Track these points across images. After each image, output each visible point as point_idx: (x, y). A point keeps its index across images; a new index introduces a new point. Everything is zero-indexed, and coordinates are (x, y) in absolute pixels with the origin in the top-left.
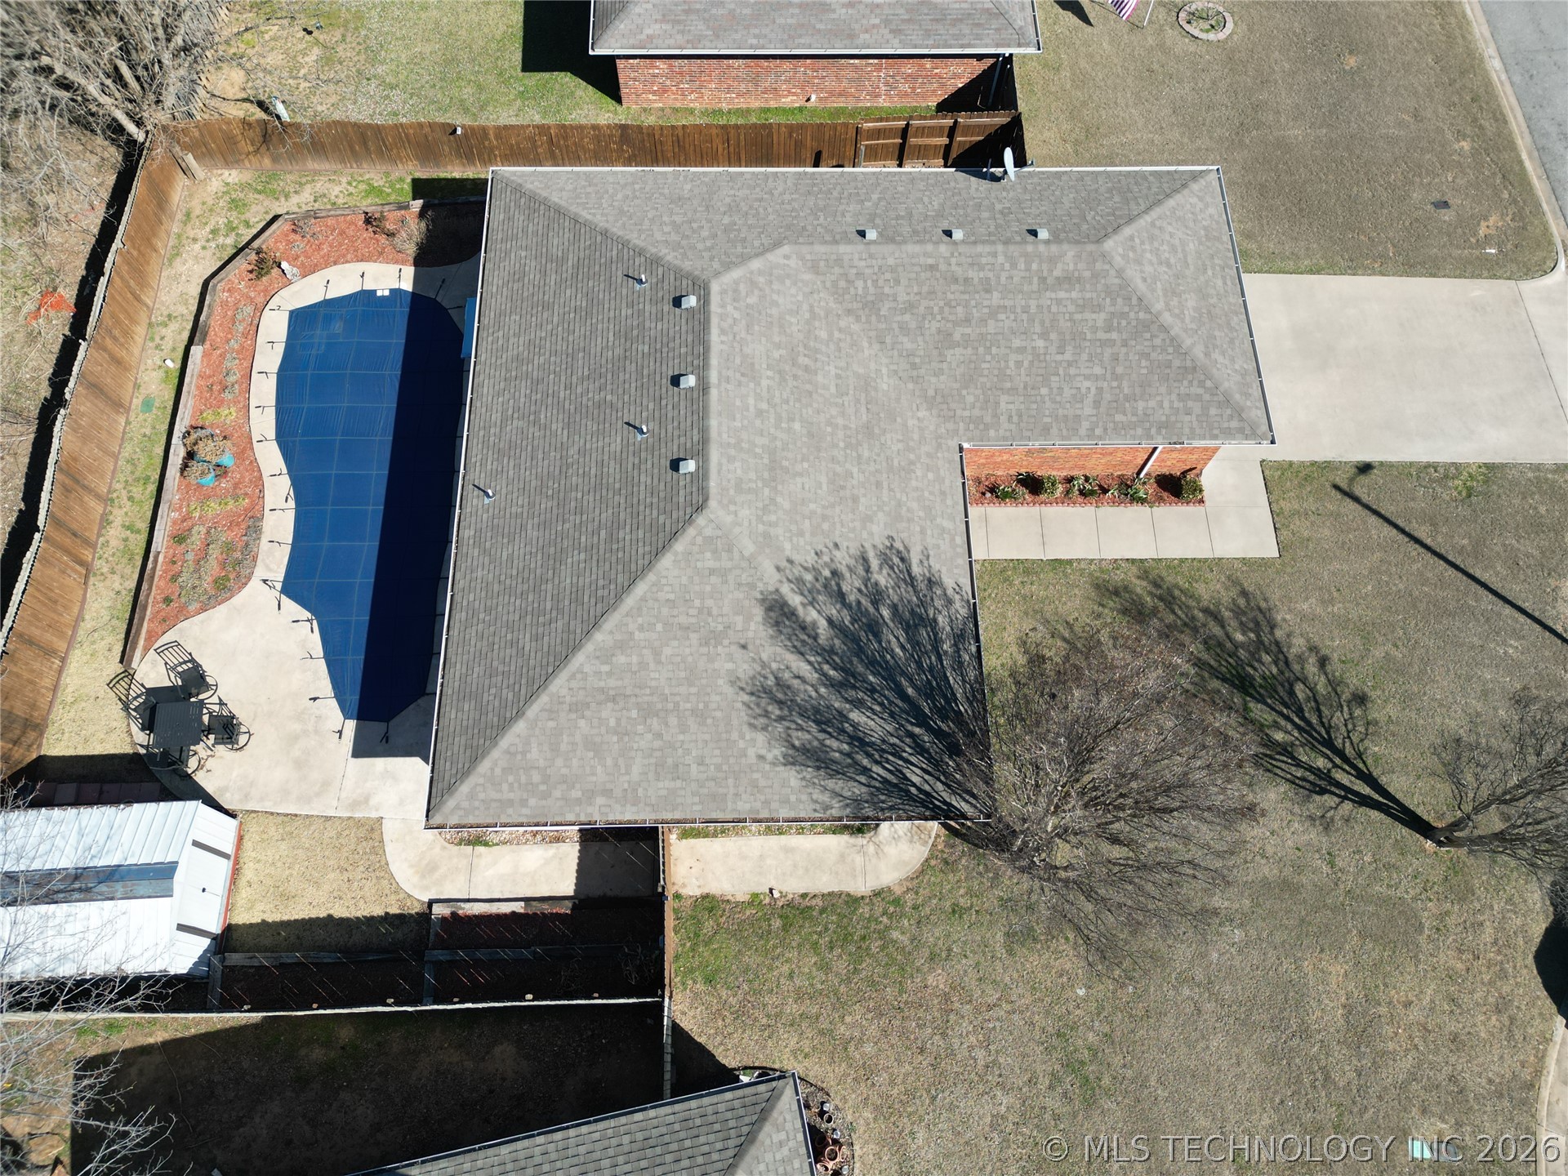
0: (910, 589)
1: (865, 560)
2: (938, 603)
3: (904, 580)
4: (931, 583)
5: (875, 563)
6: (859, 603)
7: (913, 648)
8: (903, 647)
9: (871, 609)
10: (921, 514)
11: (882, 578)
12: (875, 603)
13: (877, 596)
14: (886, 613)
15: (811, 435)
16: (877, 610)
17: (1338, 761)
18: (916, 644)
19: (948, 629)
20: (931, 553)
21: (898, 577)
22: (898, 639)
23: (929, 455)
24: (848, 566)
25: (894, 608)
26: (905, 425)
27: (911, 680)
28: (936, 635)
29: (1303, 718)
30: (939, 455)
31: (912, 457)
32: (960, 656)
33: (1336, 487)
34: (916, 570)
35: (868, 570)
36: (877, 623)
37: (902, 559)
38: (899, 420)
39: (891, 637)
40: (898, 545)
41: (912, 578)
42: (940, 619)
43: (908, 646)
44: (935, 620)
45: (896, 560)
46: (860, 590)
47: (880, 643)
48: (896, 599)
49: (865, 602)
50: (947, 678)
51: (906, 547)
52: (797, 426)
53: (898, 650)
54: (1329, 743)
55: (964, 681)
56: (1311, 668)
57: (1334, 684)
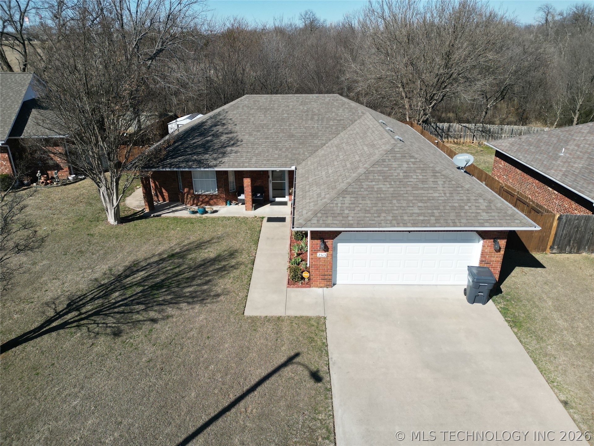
0: (220, 146)
1: (231, 133)
2: (215, 156)
3: (224, 145)
4: (224, 154)
5: (230, 136)
6: (213, 131)
7: (195, 146)
8: (194, 143)
9: (210, 134)
10: (257, 152)
11: (224, 138)
12: (213, 135)
13: (216, 135)
14: (209, 138)
15: (283, 119)
16: (210, 136)
17: (83, 316)
18: (196, 147)
19: (203, 158)
20: (239, 154)
21: (225, 143)
22: (198, 142)
23: (286, 156)
24: (227, 128)
25: (211, 141)
26: (298, 148)
27: (181, 144)
28: (200, 154)
29: (122, 305)
30: (288, 160)
31: (284, 150)
32: (191, 161)
33: (297, 355)
34: (229, 149)
35: (227, 133)
36: (205, 136)
37: (233, 144)
38: (301, 146)
39: (199, 139)
40: (239, 143)
41: (225, 147)
42: (208, 156)
43: (195, 145)
44: (207, 154)
45: (232, 142)
46: (218, 131)
47: (196, 136)
48: (215, 141)
49: (213, 132)
50: (181, 156)
51: (238, 146)
52: (286, 115)
53: (194, 141)
54: (97, 313)
55: (180, 162)
56: (152, 314)
57: (136, 324)
